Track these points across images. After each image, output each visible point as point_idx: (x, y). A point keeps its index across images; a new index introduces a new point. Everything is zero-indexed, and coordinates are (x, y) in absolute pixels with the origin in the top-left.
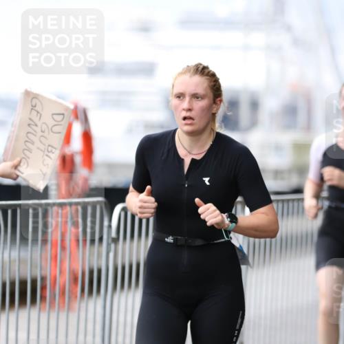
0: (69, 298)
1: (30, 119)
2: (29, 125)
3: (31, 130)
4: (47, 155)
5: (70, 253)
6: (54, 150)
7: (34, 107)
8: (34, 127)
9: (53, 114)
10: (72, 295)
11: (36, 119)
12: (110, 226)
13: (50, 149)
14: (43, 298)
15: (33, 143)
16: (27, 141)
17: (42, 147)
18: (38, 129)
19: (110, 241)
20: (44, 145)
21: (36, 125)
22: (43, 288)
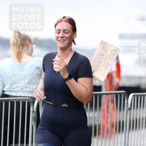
0: (110, 133)
1: (102, 53)
2: (101, 55)
3: (101, 58)
4: (106, 68)
5: (111, 114)
6: (109, 65)
7: (104, 48)
8: (103, 56)
9: (112, 51)
10: (112, 132)
11: (104, 53)
12: (127, 103)
13: (108, 65)
14: (99, 133)
15: (101, 63)
16: (99, 62)
17: (105, 64)
18: (104, 57)
19: (128, 109)
20: (106, 63)
21: (104, 55)
22: (99, 129)
